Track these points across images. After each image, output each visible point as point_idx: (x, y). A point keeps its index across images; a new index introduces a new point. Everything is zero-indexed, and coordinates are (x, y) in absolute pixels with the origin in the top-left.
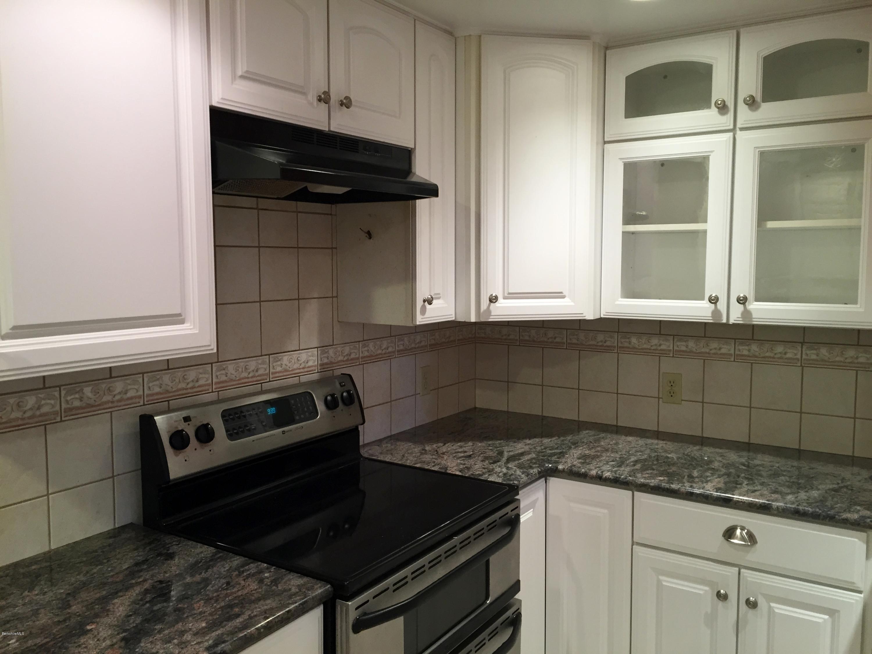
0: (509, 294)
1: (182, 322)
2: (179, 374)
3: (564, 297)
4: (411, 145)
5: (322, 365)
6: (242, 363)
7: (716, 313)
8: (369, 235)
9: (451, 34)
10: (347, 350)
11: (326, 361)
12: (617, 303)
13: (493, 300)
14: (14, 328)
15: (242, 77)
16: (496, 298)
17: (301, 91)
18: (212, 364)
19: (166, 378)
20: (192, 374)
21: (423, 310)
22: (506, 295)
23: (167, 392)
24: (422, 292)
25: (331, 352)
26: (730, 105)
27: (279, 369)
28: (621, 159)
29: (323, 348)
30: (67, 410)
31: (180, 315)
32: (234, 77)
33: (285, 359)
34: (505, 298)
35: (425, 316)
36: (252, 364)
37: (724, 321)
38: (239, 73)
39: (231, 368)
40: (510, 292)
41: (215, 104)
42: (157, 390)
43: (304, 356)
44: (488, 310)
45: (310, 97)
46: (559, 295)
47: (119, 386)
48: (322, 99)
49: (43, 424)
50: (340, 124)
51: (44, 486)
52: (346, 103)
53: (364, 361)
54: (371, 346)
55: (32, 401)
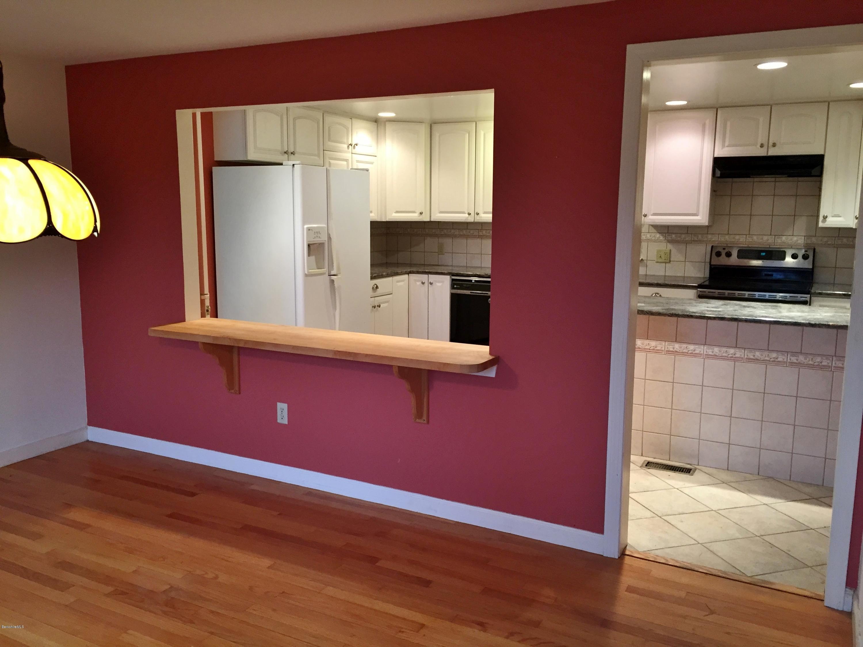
1: (698, 216)
2: (732, 236)
4: (822, 153)
5: (807, 244)
6: (761, 237)
10: (825, 239)
11: (810, 242)
14: (653, 214)
15: (727, 146)
17: (756, 146)
18: (746, 235)
19: (727, 237)
20: (737, 237)
21: (823, 221)
23: (727, 241)
24: (822, 214)
27: (780, 241)
29: (807, 237)
30: (693, 240)
31: (696, 214)
32: (724, 147)
33: (784, 238)
35: (825, 223)
36: (765, 238)
39: (755, 238)
41: (715, 156)
43: (795, 238)
47: (710, 236)
48: (762, 146)
49: (687, 243)
50: (773, 152)
51: (684, 259)
52: (774, 145)
53: (838, 247)
54: (845, 240)
55: (683, 236)
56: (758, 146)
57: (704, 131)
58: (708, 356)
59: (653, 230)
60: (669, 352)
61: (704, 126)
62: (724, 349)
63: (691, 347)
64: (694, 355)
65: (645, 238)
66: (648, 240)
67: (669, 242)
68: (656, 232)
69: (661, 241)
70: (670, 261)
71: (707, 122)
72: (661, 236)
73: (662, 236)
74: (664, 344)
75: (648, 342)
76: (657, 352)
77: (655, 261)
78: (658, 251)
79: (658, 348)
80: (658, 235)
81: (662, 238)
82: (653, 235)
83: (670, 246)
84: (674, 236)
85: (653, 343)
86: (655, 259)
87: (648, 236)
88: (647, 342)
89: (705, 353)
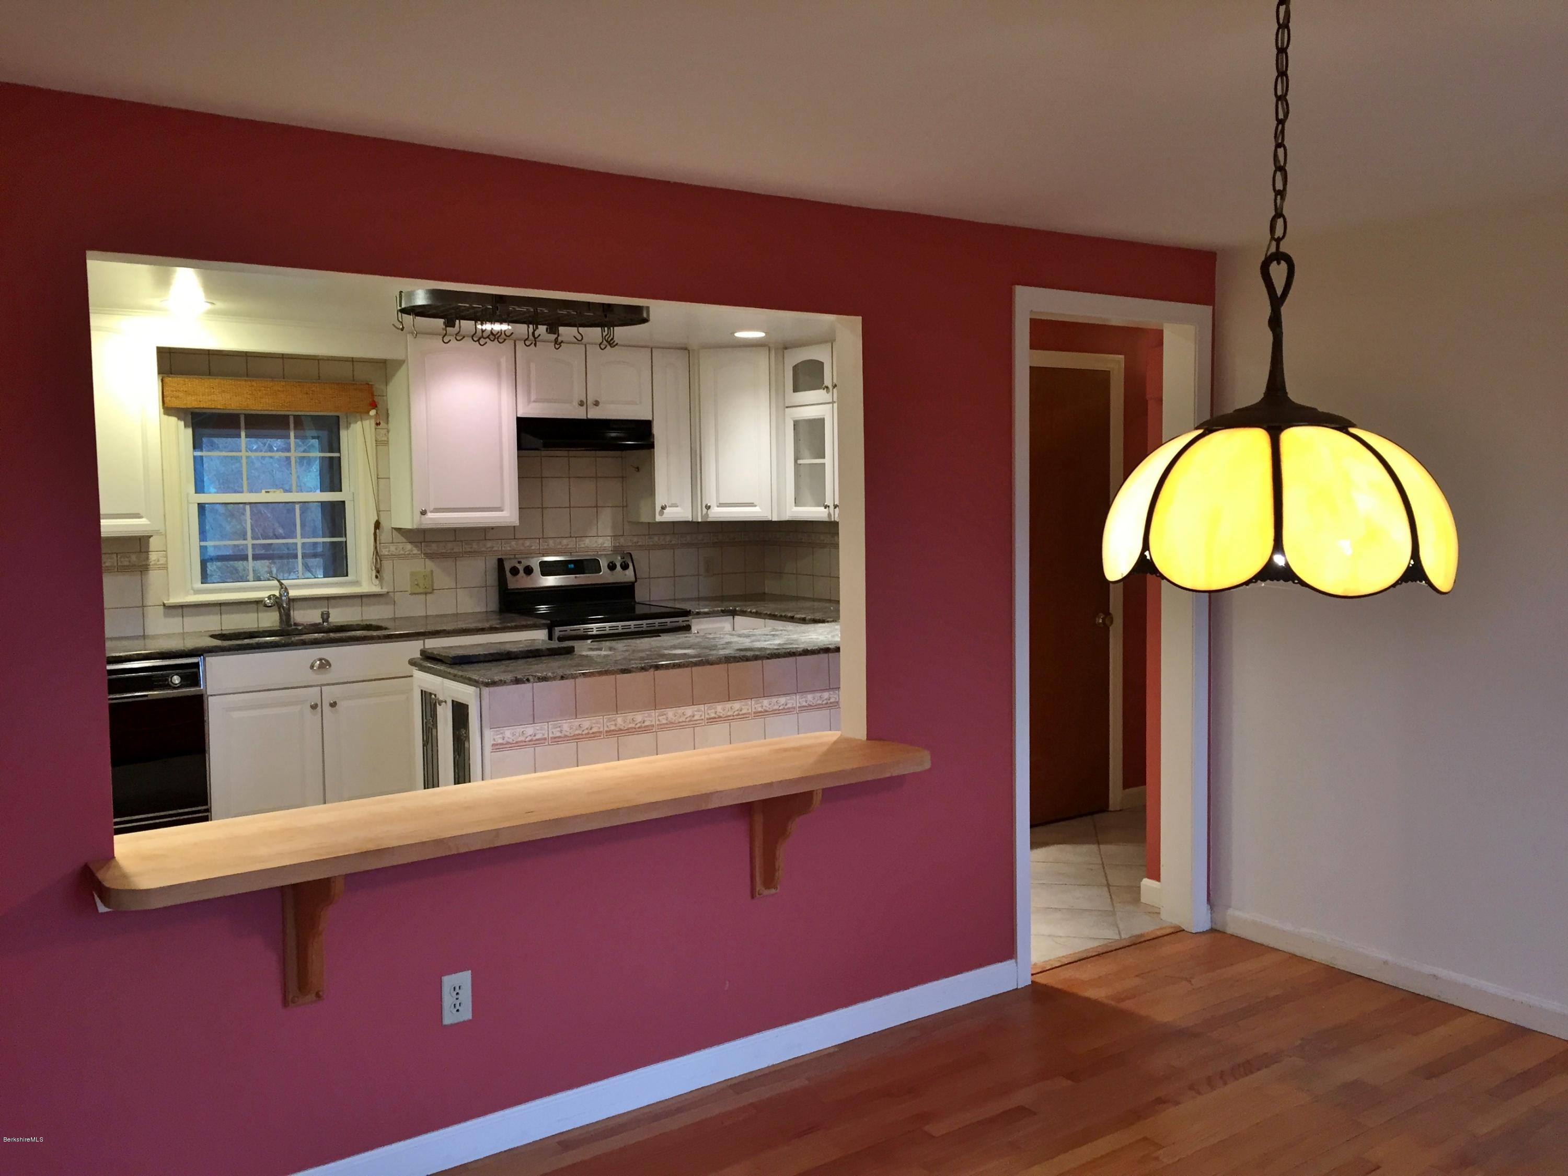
0: (720, 504)
1: (502, 511)
2: (521, 542)
3: (755, 506)
4: (650, 419)
5: (614, 547)
6: (558, 540)
7: (829, 515)
8: (638, 469)
9: (686, 349)
10: (635, 539)
11: (618, 544)
12: (793, 510)
13: (708, 507)
15: (534, 401)
16: (710, 507)
18: (539, 539)
19: (513, 543)
20: (527, 543)
21: (661, 513)
22: (718, 505)
23: (514, 550)
24: (659, 503)
25: (622, 540)
26: (831, 387)
27: (583, 546)
28: (792, 418)
29: (615, 536)
30: (466, 552)
31: (500, 508)
32: (529, 401)
33: (587, 541)
34: (718, 507)
35: (663, 516)
36: (565, 541)
37: (833, 520)
38: (533, 398)
39: (551, 542)
40: (721, 502)
41: (519, 416)
42: (509, 548)
43: (600, 540)
44: (707, 514)
45: (574, 404)
46: (752, 505)
47: (489, 544)
48: (581, 404)
49: (455, 556)
50: (595, 414)
51: (455, 585)
52: (597, 403)
53: (650, 548)
54: (656, 539)
55: (450, 545)
56: (575, 403)
57: (499, 376)
58: (803, 709)
59: (398, 537)
60: (758, 714)
61: (499, 365)
62: (818, 695)
63: (782, 700)
64: (787, 711)
65: (387, 553)
66: (393, 556)
67: (430, 556)
68: (404, 540)
69: (415, 556)
70: (433, 590)
71: (503, 360)
72: (414, 548)
73: (416, 547)
74: (750, 703)
75: (731, 705)
76: (742, 717)
77: (410, 592)
78: (412, 574)
79: (744, 712)
80: (409, 546)
81: (415, 551)
82: (401, 546)
83: (429, 563)
84: (434, 546)
85: (737, 705)
86: (408, 588)
87: (393, 548)
88: (728, 705)
89: (798, 705)
